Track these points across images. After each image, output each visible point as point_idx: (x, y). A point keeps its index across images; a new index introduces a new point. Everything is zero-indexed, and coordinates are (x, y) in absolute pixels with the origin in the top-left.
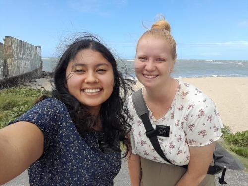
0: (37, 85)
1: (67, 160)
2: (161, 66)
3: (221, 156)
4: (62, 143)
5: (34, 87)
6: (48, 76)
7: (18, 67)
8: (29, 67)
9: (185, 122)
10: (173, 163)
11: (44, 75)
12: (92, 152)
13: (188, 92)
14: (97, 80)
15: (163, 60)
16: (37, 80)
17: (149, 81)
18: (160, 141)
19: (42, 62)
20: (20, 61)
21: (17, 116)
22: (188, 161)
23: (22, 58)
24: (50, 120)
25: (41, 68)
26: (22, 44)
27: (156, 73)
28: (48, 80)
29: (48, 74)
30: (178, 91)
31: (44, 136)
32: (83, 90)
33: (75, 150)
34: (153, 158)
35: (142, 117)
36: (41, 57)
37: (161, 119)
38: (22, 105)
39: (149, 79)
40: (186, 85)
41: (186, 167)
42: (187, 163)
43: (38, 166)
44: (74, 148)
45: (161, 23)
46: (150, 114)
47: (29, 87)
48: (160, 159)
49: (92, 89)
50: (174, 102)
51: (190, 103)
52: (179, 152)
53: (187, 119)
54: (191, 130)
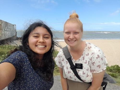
0: (14, 44)
1: (27, 81)
2: (77, 36)
3: (106, 77)
4: (25, 73)
5: (12, 45)
6: (19, 39)
7: (4, 35)
8: (10, 35)
9: (90, 61)
10: (84, 81)
11: (18, 39)
12: (39, 77)
13: (91, 47)
14: (44, 41)
15: (78, 33)
16: (14, 41)
17: (72, 44)
18: (77, 71)
19: (16, 32)
20: (5, 32)
21: (4, 59)
22: (92, 80)
23: (6, 31)
24: (19, 62)
25: (16, 35)
26: (6, 23)
27: (75, 40)
28: (19, 41)
29: (19, 38)
30: (86, 46)
31: (16, 70)
32: (37, 46)
33: (31, 76)
34: (74, 80)
35: (68, 59)
36: (16, 30)
37: (78, 60)
38: (6, 53)
39: (72, 43)
40: (89, 44)
41: (90, 83)
42: (91, 81)
43: (13, 84)
44: (30, 75)
45: (74, 14)
46: (72, 58)
47: (10, 45)
48: (78, 80)
49: (42, 45)
50: (84, 52)
51: (93, 52)
52: (87, 76)
53: (91, 60)
54: (93, 65)
